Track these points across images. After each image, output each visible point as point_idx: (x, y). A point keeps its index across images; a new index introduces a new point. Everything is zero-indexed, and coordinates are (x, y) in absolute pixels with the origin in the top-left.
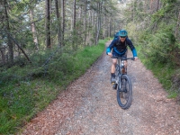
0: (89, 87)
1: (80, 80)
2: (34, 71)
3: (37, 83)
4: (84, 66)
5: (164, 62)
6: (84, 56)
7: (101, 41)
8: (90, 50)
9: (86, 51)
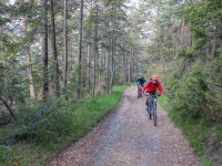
0: (92, 152)
1: (80, 143)
2: (17, 131)
3: (20, 147)
4: (88, 123)
5: (197, 116)
6: (90, 109)
7: (116, 88)
8: (100, 100)
9: (94, 102)
